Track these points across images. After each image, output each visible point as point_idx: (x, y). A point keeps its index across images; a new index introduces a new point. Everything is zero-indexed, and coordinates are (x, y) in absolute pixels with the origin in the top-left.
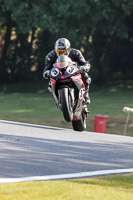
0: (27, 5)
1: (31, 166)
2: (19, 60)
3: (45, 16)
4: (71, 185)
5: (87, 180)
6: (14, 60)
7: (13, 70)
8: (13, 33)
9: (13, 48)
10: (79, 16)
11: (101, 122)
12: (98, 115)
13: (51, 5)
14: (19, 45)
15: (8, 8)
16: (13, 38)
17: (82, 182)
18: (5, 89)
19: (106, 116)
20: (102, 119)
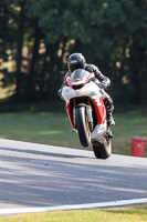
0: (56, 11)
1: (61, 193)
2: (47, 76)
3: (76, 24)
4: (105, 215)
5: (123, 209)
6: (43, 76)
7: (41, 87)
8: (42, 45)
9: (41, 63)
10: (114, 25)
11: (139, 145)
12: (136, 137)
13: (83, 12)
14: (48, 59)
15: (35, 13)
16: (42, 51)
17: (117, 212)
18: (32, 108)
19: (144, 138)
20: (139, 141)
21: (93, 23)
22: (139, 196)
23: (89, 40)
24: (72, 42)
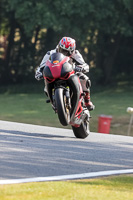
0: (30, 4)
1: (35, 167)
2: (23, 61)
3: (48, 14)
4: (75, 186)
5: (91, 180)
6: (18, 61)
7: (16, 71)
8: (17, 34)
10: (83, 15)
11: (105, 123)
12: (102, 116)
14: (23, 46)
15: (12, 8)
16: (17, 39)
17: (86, 183)
19: (110, 117)
20: (106, 119)
21: (63, 13)
22: (105, 169)
23: (60, 29)
24: (45, 30)
